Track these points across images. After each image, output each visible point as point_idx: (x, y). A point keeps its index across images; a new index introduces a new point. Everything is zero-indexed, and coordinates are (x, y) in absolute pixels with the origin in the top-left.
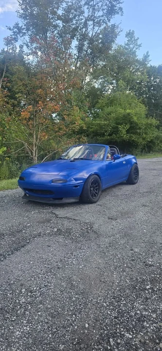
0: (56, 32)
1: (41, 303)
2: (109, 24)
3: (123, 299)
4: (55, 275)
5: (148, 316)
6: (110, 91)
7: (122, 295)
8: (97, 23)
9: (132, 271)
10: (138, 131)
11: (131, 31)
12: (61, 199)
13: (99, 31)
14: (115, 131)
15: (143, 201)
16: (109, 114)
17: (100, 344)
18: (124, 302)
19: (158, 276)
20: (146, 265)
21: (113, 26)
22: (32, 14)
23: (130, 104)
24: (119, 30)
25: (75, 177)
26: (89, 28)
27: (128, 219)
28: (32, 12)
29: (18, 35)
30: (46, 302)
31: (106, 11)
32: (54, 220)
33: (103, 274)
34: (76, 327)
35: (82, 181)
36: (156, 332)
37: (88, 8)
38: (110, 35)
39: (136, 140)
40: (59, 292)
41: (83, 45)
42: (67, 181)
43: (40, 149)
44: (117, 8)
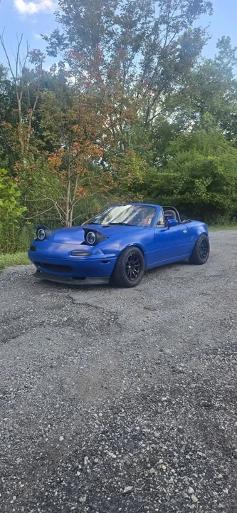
0: (112, 42)
1: (12, 407)
2: (192, 28)
3: (123, 411)
4: (43, 375)
5: (149, 433)
6: (191, 128)
7: (124, 405)
8: (173, 27)
9: (151, 377)
10: (225, 187)
11: (225, 38)
12: (84, 278)
13: (176, 39)
14: (190, 187)
15: (204, 287)
16: (182, 162)
17: (71, 461)
18: (123, 415)
19: (184, 386)
20: (173, 371)
21: (198, 31)
22: (77, 17)
23: (215, 148)
24: (206, 37)
25: (104, 249)
26: (160, 35)
27: (173, 311)
28: (78, 13)
29: (57, 48)
30: (19, 407)
31: (186, 8)
32: (68, 307)
33: (109, 379)
34: (47, 439)
35: (114, 255)
36: (152, 454)
37: (160, 5)
38: (192, 44)
39: (222, 201)
40: (41, 396)
41: (152, 60)
42: (92, 254)
43: (77, 211)
44: (203, 3)
